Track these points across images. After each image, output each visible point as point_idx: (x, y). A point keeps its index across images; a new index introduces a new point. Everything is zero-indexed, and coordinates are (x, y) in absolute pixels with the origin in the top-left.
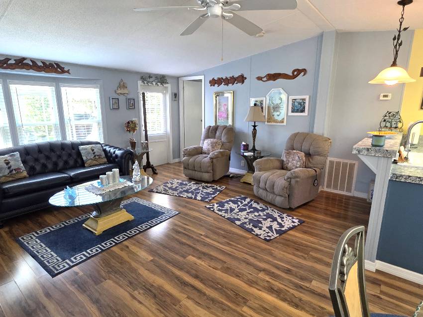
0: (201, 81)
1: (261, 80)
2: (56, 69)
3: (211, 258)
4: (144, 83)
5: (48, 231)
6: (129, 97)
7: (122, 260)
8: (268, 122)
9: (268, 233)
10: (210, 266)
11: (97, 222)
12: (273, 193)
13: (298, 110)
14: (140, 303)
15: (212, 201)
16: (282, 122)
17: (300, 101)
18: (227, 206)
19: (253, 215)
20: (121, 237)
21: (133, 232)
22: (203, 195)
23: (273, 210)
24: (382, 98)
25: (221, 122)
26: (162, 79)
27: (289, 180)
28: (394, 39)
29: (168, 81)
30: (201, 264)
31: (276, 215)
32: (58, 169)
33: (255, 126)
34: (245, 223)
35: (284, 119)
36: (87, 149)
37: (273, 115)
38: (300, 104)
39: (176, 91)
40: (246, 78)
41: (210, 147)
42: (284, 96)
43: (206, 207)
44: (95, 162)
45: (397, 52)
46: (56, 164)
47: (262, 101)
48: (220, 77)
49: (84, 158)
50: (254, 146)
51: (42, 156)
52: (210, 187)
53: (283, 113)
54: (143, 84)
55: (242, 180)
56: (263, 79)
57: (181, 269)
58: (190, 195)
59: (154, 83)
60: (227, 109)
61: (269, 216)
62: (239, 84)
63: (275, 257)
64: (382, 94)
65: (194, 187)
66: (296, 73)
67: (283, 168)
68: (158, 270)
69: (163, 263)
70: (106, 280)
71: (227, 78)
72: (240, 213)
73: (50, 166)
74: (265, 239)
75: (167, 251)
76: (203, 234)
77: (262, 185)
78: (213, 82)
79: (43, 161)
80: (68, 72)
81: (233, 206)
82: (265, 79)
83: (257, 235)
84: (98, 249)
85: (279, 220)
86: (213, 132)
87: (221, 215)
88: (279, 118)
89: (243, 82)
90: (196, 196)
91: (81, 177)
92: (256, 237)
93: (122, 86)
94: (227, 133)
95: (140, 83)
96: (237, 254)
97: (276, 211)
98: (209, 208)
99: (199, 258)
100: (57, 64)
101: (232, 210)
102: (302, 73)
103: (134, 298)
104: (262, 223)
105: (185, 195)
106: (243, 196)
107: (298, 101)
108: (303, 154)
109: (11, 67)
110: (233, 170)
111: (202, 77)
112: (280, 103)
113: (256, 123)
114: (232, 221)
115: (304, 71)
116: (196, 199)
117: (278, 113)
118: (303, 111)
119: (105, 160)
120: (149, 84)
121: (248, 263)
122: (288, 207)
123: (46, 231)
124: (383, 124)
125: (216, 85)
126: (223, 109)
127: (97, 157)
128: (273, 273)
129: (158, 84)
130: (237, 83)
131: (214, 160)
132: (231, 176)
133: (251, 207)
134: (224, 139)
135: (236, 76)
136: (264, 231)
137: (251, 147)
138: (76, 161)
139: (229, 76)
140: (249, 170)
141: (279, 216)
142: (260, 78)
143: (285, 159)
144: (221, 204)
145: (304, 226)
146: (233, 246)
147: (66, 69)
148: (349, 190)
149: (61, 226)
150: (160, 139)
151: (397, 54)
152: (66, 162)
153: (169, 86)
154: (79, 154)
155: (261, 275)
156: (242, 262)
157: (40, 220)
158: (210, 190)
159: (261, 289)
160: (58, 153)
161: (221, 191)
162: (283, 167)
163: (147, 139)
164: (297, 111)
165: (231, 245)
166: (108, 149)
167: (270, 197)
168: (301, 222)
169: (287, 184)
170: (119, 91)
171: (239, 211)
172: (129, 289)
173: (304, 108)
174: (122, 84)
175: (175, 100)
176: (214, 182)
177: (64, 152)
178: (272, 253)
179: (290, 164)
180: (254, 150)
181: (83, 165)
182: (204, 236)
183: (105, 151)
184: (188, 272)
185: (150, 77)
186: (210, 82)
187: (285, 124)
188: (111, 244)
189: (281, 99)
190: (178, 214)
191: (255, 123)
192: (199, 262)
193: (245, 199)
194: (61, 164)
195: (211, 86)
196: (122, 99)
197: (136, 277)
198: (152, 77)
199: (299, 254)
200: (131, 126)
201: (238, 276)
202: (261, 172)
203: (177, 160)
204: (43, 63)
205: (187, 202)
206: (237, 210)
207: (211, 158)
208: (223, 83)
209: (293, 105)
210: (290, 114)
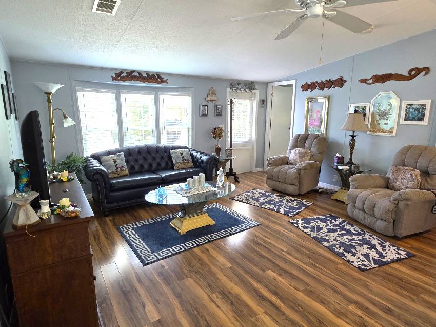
0: (291, 86)
1: (366, 82)
2: (157, 79)
3: (293, 277)
4: (233, 90)
5: (142, 225)
6: (217, 104)
7: (202, 262)
8: (371, 131)
9: (363, 261)
10: (291, 285)
11: (182, 222)
12: (373, 215)
13: (414, 117)
14: (218, 307)
15: (296, 216)
16: (391, 131)
17: (418, 107)
18: (313, 224)
19: (345, 238)
20: (202, 240)
21: (214, 236)
22: (287, 208)
23: (371, 236)
25: (312, 131)
26: (250, 86)
27: (396, 202)
29: (257, 87)
30: (281, 281)
31: (375, 242)
32: (152, 170)
33: (353, 136)
34: (335, 246)
35: (393, 128)
36: (176, 153)
37: (379, 124)
38: (417, 110)
39: (264, 98)
40: (345, 81)
41: (297, 157)
42: (395, 101)
43: (289, 221)
44: (183, 166)
46: (151, 165)
47: (365, 107)
48: (314, 81)
49: (174, 161)
50: (351, 159)
51: (140, 157)
52: (295, 200)
53: (392, 122)
54: (231, 91)
55: (333, 197)
56: (368, 82)
57: (259, 282)
58: (272, 207)
59: (242, 90)
60: (321, 116)
61: (365, 242)
62: (337, 89)
63: (371, 291)
65: (277, 199)
66: (413, 73)
67: (388, 188)
68: (236, 279)
69: (242, 272)
70: (187, 277)
71: (322, 82)
72: (329, 233)
73: (146, 167)
74: (359, 268)
75: (246, 261)
76: (285, 250)
77: (359, 204)
78: (306, 87)
79: (141, 162)
80: (166, 81)
81: (321, 225)
82: (371, 81)
83: (349, 261)
84: (182, 247)
85: (379, 249)
86: (302, 141)
87: (306, 233)
88: (387, 128)
89: (342, 86)
90: (279, 209)
91: (170, 179)
92: (347, 263)
93: (212, 93)
94: (318, 144)
95: (228, 89)
96: (323, 278)
97: (376, 237)
98: (293, 224)
99: (279, 275)
100: (158, 75)
101: (319, 229)
102: (424, 73)
103: (212, 301)
104: (356, 249)
105: (268, 206)
106: (333, 215)
107: (414, 106)
108: (418, 172)
109: (124, 79)
110: (322, 185)
111: (293, 82)
112: (390, 110)
113: (356, 132)
114: (319, 241)
115: (427, 70)
116: (279, 212)
117: (386, 122)
118: (421, 118)
119: (192, 164)
120: (238, 91)
121: (336, 291)
122: (393, 235)
123: (140, 224)
125: (309, 90)
126: (315, 116)
127: (185, 161)
128: (367, 308)
129: (247, 90)
130: (334, 87)
131: (302, 172)
132: (319, 191)
133: (342, 228)
134: (314, 149)
135: (334, 79)
136: (359, 258)
137: (347, 160)
138: (167, 164)
139: (325, 79)
140: (343, 186)
141: (379, 244)
142: (364, 81)
143: (391, 177)
144: (307, 221)
145: (413, 260)
146: (319, 268)
147: (165, 79)
149: (151, 221)
150: (244, 146)
152: (159, 164)
153: (257, 92)
154: (170, 157)
155: (351, 307)
156: (328, 288)
157: (136, 214)
158: (295, 204)
159: (351, 323)
160: (153, 155)
161: (307, 207)
162: (388, 185)
163: (231, 146)
164: (413, 119)
165: (316, 267)
166: (195, 154)
167: (368, 220)
168: (410, 256)
169: (392, 207)
170: (209, 98)
171: (328, 232)
172: (207, 290)
173: (423, 115)
174: (211, 91)
175: (262, 107)
176: (299, 195)
177: (158, 155)
178: (367, 285)
179: (398, 183)
180: (350, 163)
181: (172, 169)
182: (285, 252)
183: (192, 155)
184: (266, 287)
185: (239, 84)
186: (302, 87)
187: (394, 134)
188: (193, 245)
189: (391, 105)
190: (258, 225)
191: (354, 132)
192: (280, 278)
193: (335, 218)
194: (154, 166)
195: (303, 91)
196: (211, 106)
197: (215, 281)
198: (240, 84)
199: (405, 292)
200: (217, 133)
201: (323, 302)
202: (359, 190)
203: (260, 169)
204: (147, 74)
205: (269, 214)
206: (325, 230)
207: (298, 170)
208: (317, 87)
209: (407, 111)
210: (402, 122)
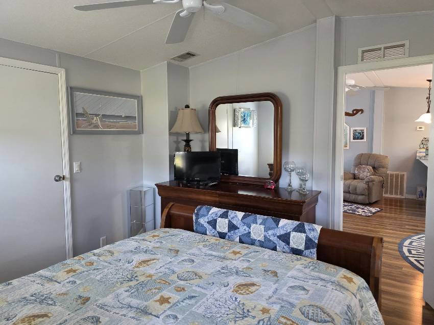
9: (365, 213)
12: (356, 194)
16: (346, 146)
17: (360, 131)
23: (358, 205)
24: (418, 129)
27: (367, 183)
28: (427, 99)
31: (362, 207)
35: (347, 144)
38: (359, 133)
45: (429, 105)
61: (358, 208)
64: (418, 127)
66: (355, 112)
67: (355, 179)
74: (366, 216)
83: (359, 215)
85: (366, 209)
97: (360, 205)
102: (360, 112)
107: (357, 131)
108: (371, 168)
115: (362, 111)
118: (362, 138)
122: (368, 203)
124: (422, 146)
136: (362, 213)
141: (364, 207)
143: (356, 172)
145: (384, 210)
148: (401, 194)
151: (429, 106)
155: (378, 226)
159: (382, 229)
162: (355, 177)
164: (358, 139)
168: (381, 209)
169: (366, 186)
173: (363, 136)
178: (374, 220)
179: (361, 175)
187: (348, 148)
201: (366, 226)
209: (354, 135)
210: (352, 140)
